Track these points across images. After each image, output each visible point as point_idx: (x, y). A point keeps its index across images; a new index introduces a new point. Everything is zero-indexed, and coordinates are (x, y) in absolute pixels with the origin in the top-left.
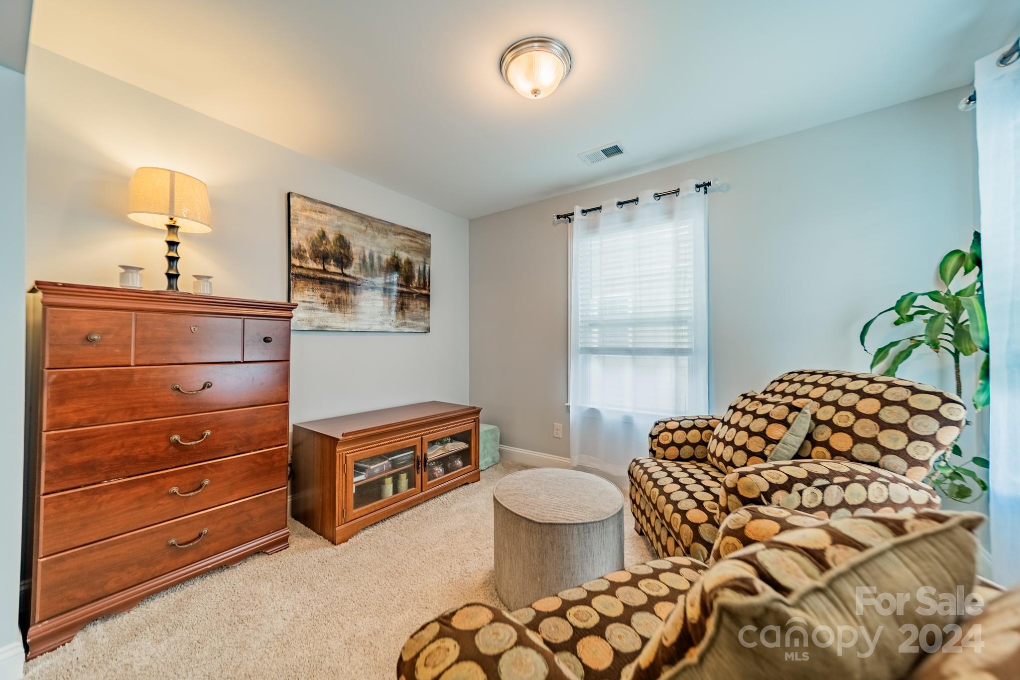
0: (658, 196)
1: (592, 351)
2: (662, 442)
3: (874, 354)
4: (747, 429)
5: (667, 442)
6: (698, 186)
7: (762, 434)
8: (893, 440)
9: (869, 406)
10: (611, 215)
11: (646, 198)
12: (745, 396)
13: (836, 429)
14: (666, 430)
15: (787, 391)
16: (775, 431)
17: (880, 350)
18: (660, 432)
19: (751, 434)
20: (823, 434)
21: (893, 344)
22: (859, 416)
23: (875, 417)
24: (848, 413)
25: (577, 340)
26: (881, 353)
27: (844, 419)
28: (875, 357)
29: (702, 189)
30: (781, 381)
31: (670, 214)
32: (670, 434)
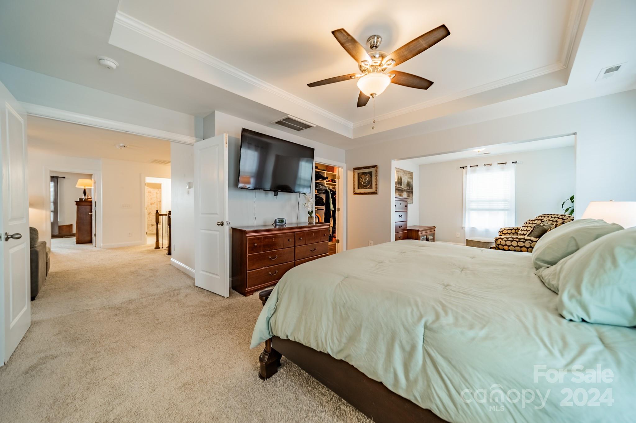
0: (499, 164)
2: (504, 233)
3: (565, 210)
5: (506, 233)
6: (513, 162)
10: (481, 168)
11: (495, 164)
12: (529, 220)
15: (550, 220)
17: (567, 209)
18: (503, 231)
21: (570, 207)
24: (555, 222)
26: (567, 210)
28: (566, 211)
29: (514, 163)
30: (539, 217)
32: (506, 231)
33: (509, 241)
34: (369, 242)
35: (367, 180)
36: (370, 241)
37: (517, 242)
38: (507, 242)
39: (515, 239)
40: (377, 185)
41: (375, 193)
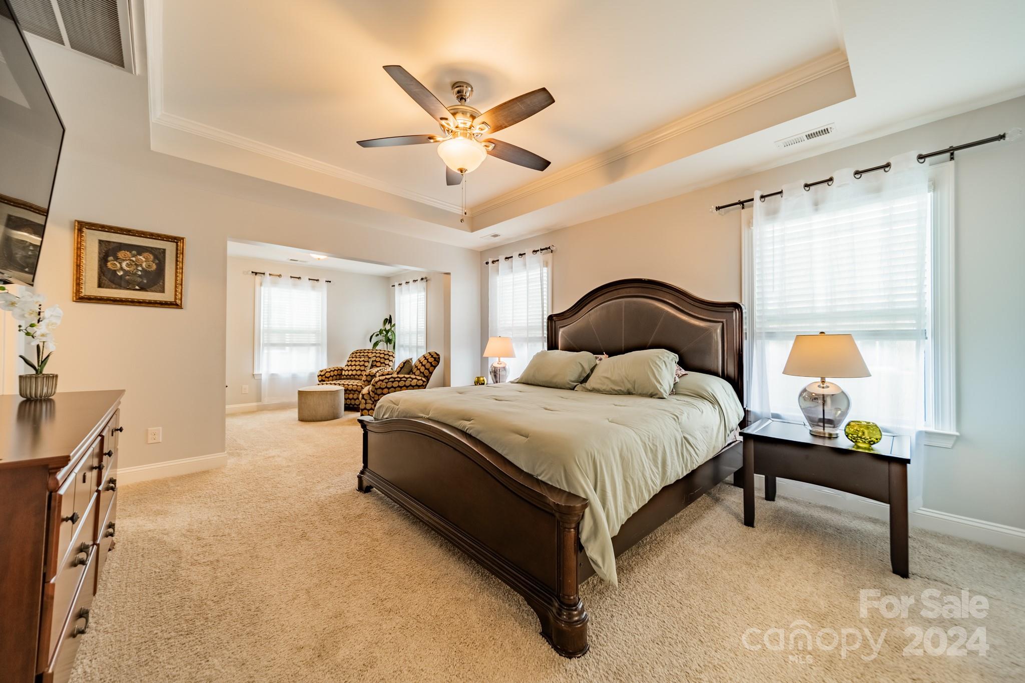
0: (310, 280)
1: (274, 345)
4: (359, 365)
6: (326, 281)
7: (364, 365)
8: (387, 362)
9: (382, 356)
11: (305, 279)
13: (377, 362)
14: (327, 372)
16: (366, 364)
19: (361, 366)
20: (375, 363)
22: (381, 358)
23: (384, 358)
25: (263, 339)
27: (378, 359)
31: (313, 288)
33: (390, 382)
34: (147, 430)
35: (140, 268)
36: (149, 429)
37: (399, 381)
38: (388, 383)
39: (396, 379)
40: (179, 284)
41: (174, 305)
